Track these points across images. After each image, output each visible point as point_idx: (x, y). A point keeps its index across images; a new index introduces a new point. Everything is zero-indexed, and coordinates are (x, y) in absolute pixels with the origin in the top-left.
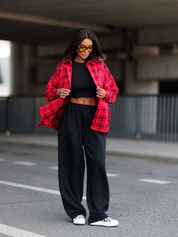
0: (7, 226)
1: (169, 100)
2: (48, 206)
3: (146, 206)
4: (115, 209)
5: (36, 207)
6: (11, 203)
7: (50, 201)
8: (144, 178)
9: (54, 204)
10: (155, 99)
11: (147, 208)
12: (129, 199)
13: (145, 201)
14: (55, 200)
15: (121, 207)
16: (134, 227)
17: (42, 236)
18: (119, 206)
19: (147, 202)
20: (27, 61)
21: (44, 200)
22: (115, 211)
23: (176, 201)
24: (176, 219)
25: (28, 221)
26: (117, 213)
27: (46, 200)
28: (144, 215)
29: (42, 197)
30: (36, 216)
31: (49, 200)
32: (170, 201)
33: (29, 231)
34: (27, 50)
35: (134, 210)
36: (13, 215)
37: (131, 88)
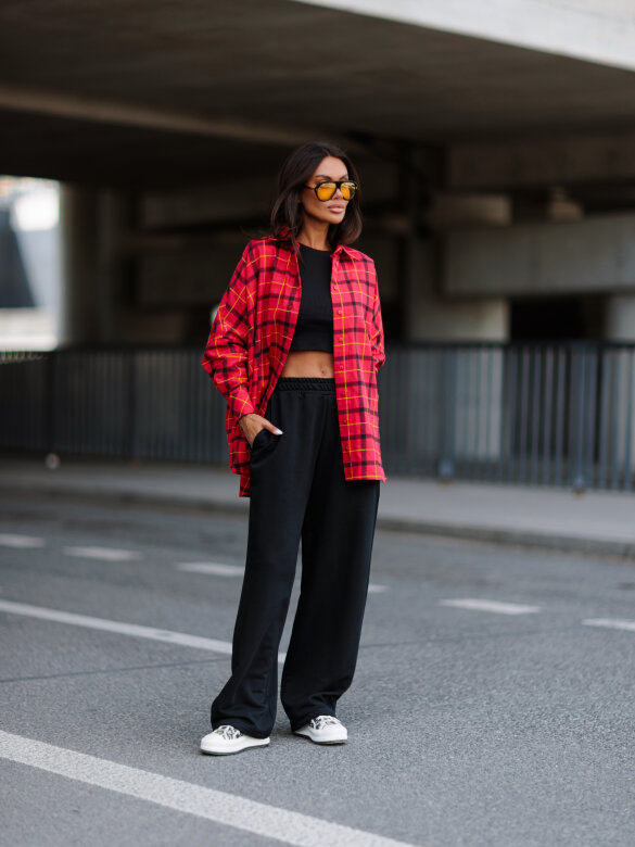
0: (47, 746)
1: (538, 357)
2: (170, 683)
3: (465, 681)
4: (371, 691)
5: (136, 686)
6: (58, 675)
7: (179, 667)
8: (462, 597)
9: (189, 677)
10: (497, 357)
11: (469, 688)
12: (415, 660)
13: (462, 668)
14: (191, 666)
15: (390, 686)
16: (426, 745)
17: (150, 773)
18: (385, 683)
19: (469, 670)
20: (110, 239)
21: (159, 666)
22: (371, 698)
23: (556, 666)
24: (554, 720)
25: (110, 728)
26: (377, 704)
27: (166, 666)
28: (459, 708)
29: (153, 657)
30: (133, 715)
31: (174, 665)
32: (538, 667)
33: (113, 759)
34: (109, 206)
35: (428, 694)
36: (66, 710)
37: (428, 324)
